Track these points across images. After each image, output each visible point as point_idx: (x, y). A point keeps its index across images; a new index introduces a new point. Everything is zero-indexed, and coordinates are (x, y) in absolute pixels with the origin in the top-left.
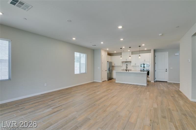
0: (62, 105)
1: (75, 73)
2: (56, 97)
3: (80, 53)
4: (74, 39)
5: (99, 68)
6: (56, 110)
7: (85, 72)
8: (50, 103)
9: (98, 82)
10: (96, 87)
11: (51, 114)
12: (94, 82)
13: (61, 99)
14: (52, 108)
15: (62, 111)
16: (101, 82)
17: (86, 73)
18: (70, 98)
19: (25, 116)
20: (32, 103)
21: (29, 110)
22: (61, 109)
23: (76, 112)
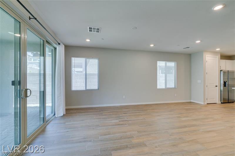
0: (129, 120)
1: (158, 88)
2: (130, 111)
3: (166, 62)
4: (152, 45)
5: (199, 81)
6: (122, 123)
7: (173, 87)
8: (121, 115)
9: (198, 104)
10: (187, 110)
11: (115, 125)
12: (191, 102)
13: (133, 114)
14: (120, 120)
15: (126, 125)
16: (203, 103)
17: (175, 87)
18: (142, 115)
19: (99, 120)
20: (109, 111)
21: (104, 117)
22: (126, 124)
23: (138, 132)
